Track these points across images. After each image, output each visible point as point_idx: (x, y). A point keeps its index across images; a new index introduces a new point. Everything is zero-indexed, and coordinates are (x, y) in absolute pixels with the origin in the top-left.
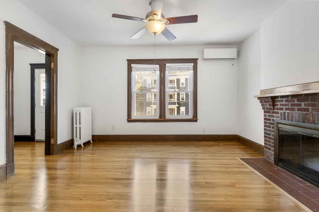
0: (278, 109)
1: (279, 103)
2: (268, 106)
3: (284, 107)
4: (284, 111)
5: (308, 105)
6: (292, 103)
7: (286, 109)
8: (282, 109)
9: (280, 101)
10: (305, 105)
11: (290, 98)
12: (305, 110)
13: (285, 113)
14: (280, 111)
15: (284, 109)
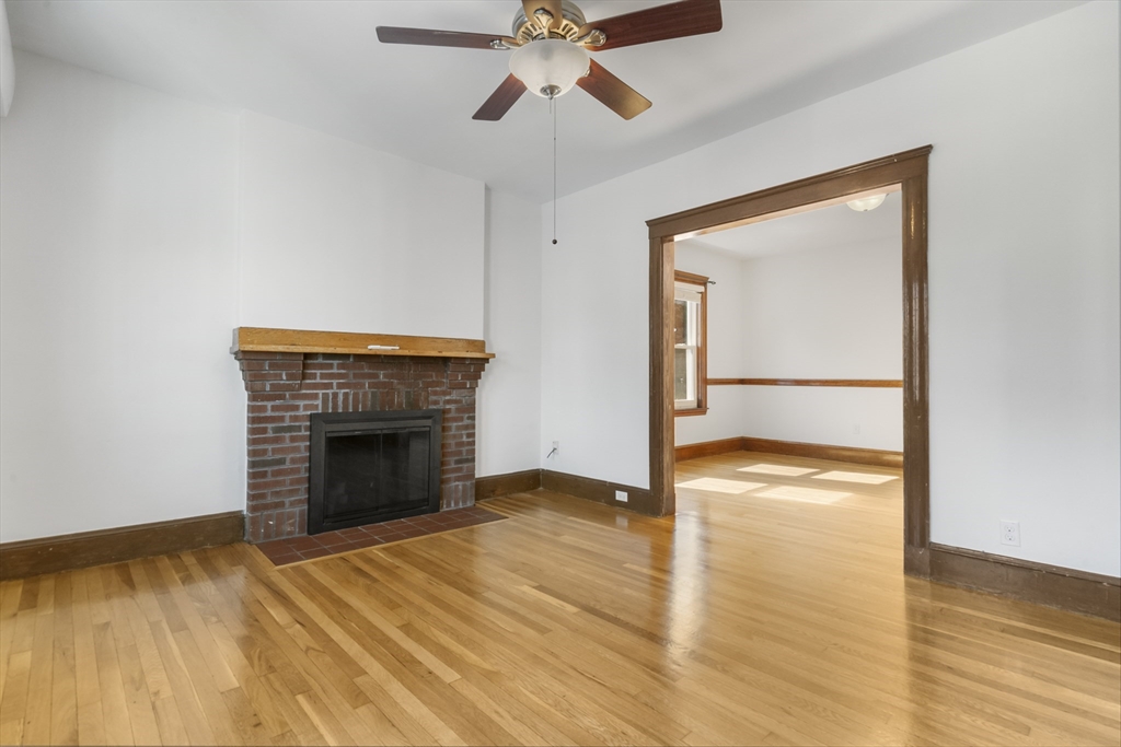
0: (316, 386)
1: (318, 372)
2: (284, 378)
3: (335, 382)
4: (335, 390)
5: (392, 376)
6: (356, 371)
7: (340, 386)
8: (328, 386)
9: (321, 366)
10: (385, 376)
11: (351, 360)
12: (384, 385)
13: (335, 395)
14: (320, 392)
15: (335, 385)
